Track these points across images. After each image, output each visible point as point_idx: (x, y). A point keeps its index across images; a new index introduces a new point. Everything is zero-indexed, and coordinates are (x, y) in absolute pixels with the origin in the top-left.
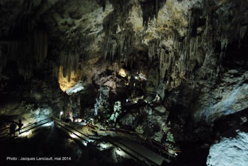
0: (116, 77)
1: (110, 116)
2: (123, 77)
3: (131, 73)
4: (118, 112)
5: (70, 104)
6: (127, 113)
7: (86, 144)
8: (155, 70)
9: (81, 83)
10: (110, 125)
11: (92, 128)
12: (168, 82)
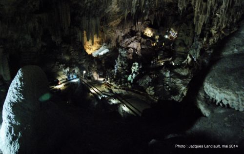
0: (140, 38)
1: (128, 77)
2: (149, 37)
3: (159, 32)
4: (136, 73)
5: (95, 65)
6: (145, 74)
7: (100, 98)
8: (188, 26)
9: (105, 45)
10: (123, 84)
11: (108, 86)
12: (205, 39)
